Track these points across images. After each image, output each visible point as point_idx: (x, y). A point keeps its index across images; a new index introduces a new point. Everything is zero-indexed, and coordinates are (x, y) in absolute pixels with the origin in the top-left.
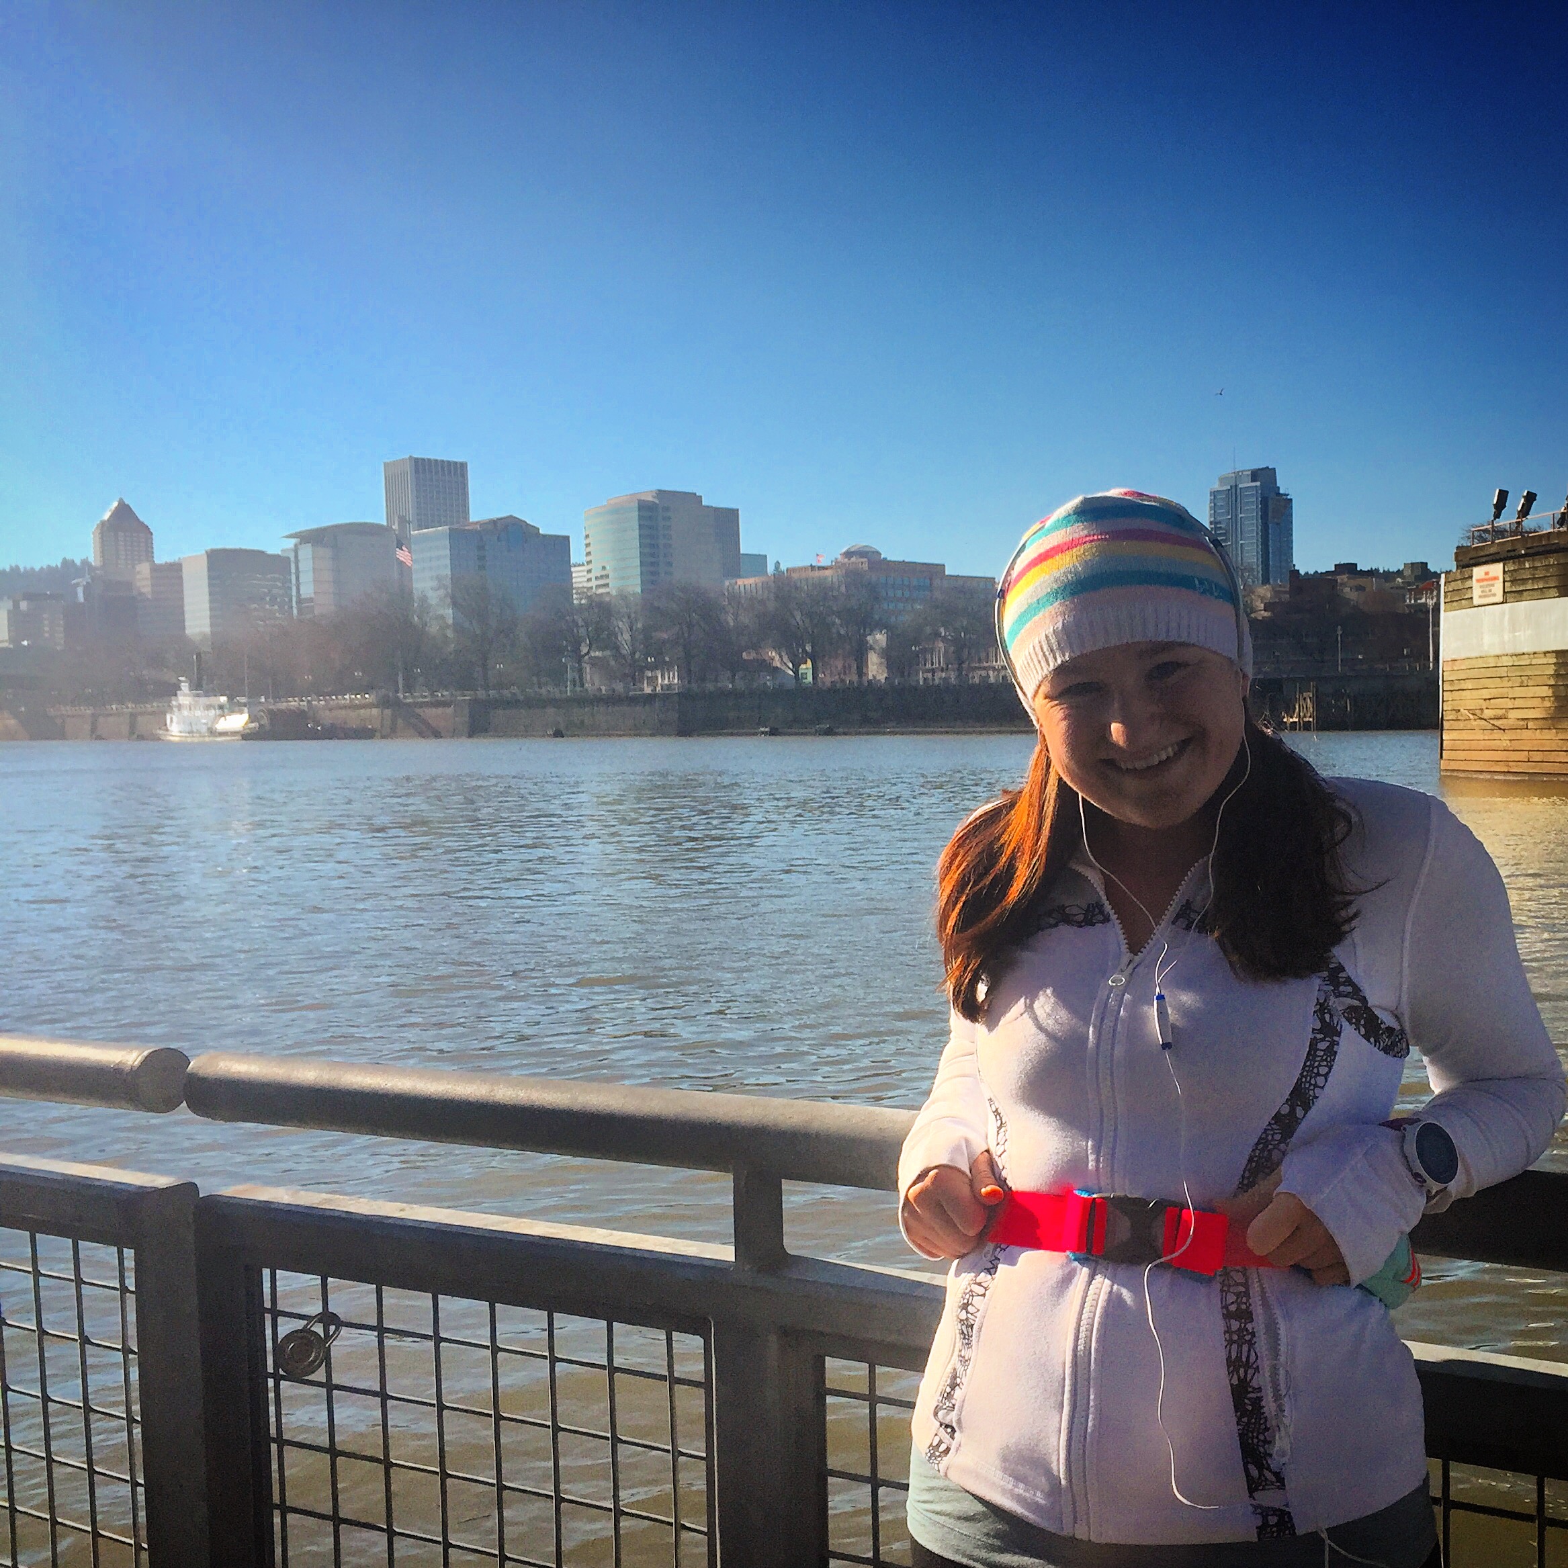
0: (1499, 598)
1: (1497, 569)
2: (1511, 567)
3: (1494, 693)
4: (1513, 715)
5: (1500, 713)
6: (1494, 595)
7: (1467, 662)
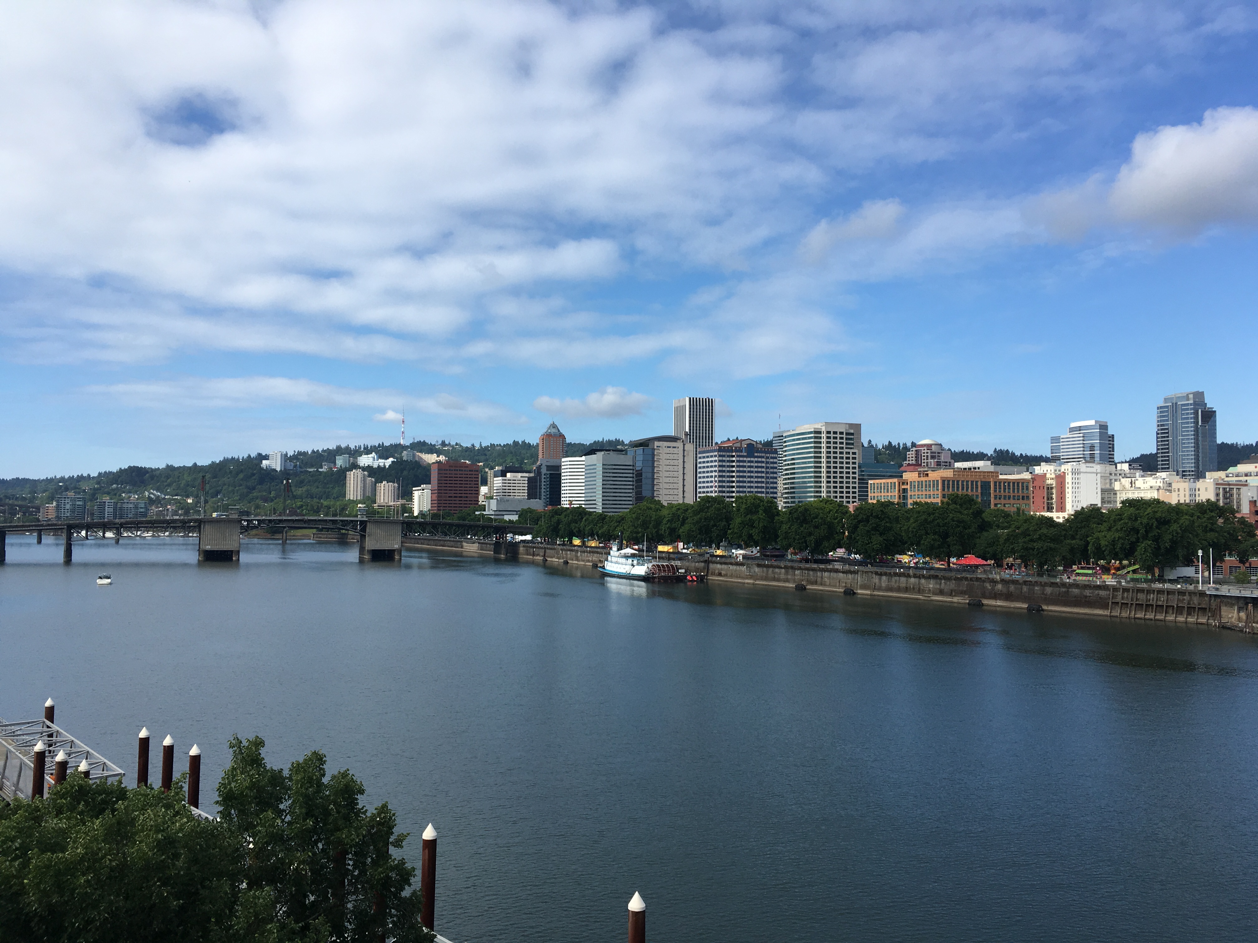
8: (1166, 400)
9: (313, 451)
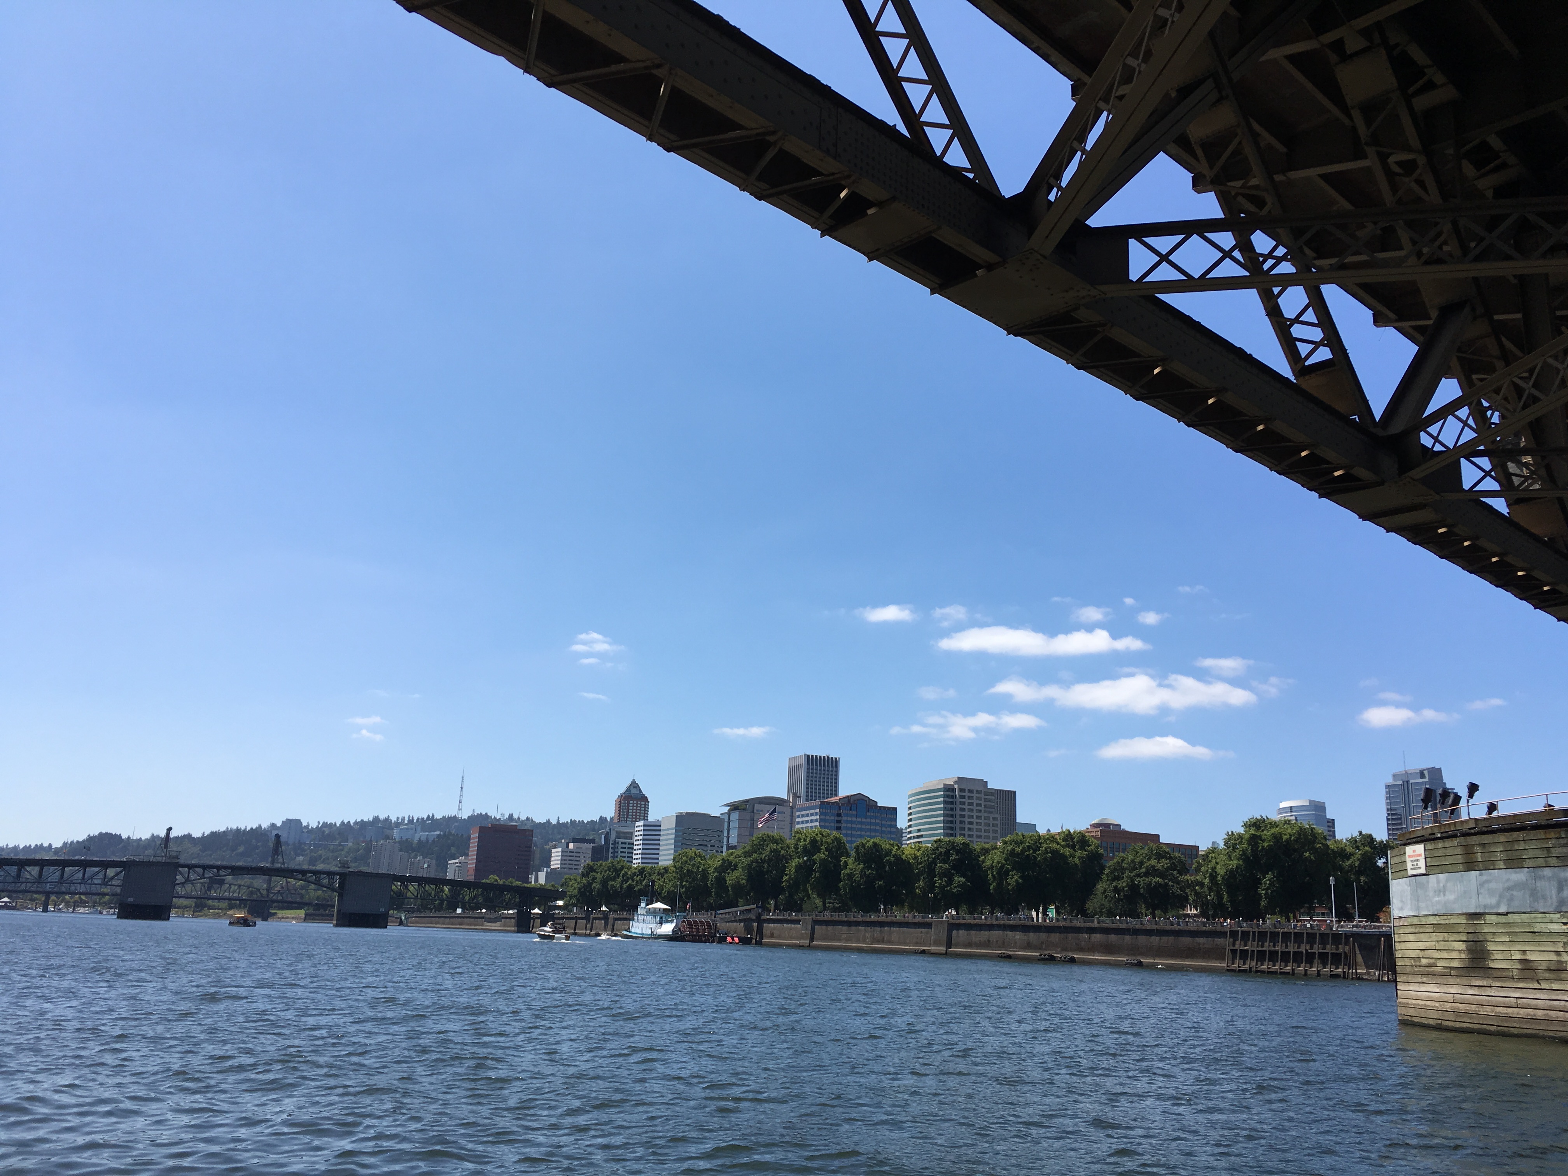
0: (1423, 871)
1: (1420, 848)
2: (1430, 846)
3: (1428, 945)
4: (1441, 964)
5: (1432, 961)
6: (1420, 868)
7: (1409, 920)
8: (1395, 776)
9: (343, 822)
